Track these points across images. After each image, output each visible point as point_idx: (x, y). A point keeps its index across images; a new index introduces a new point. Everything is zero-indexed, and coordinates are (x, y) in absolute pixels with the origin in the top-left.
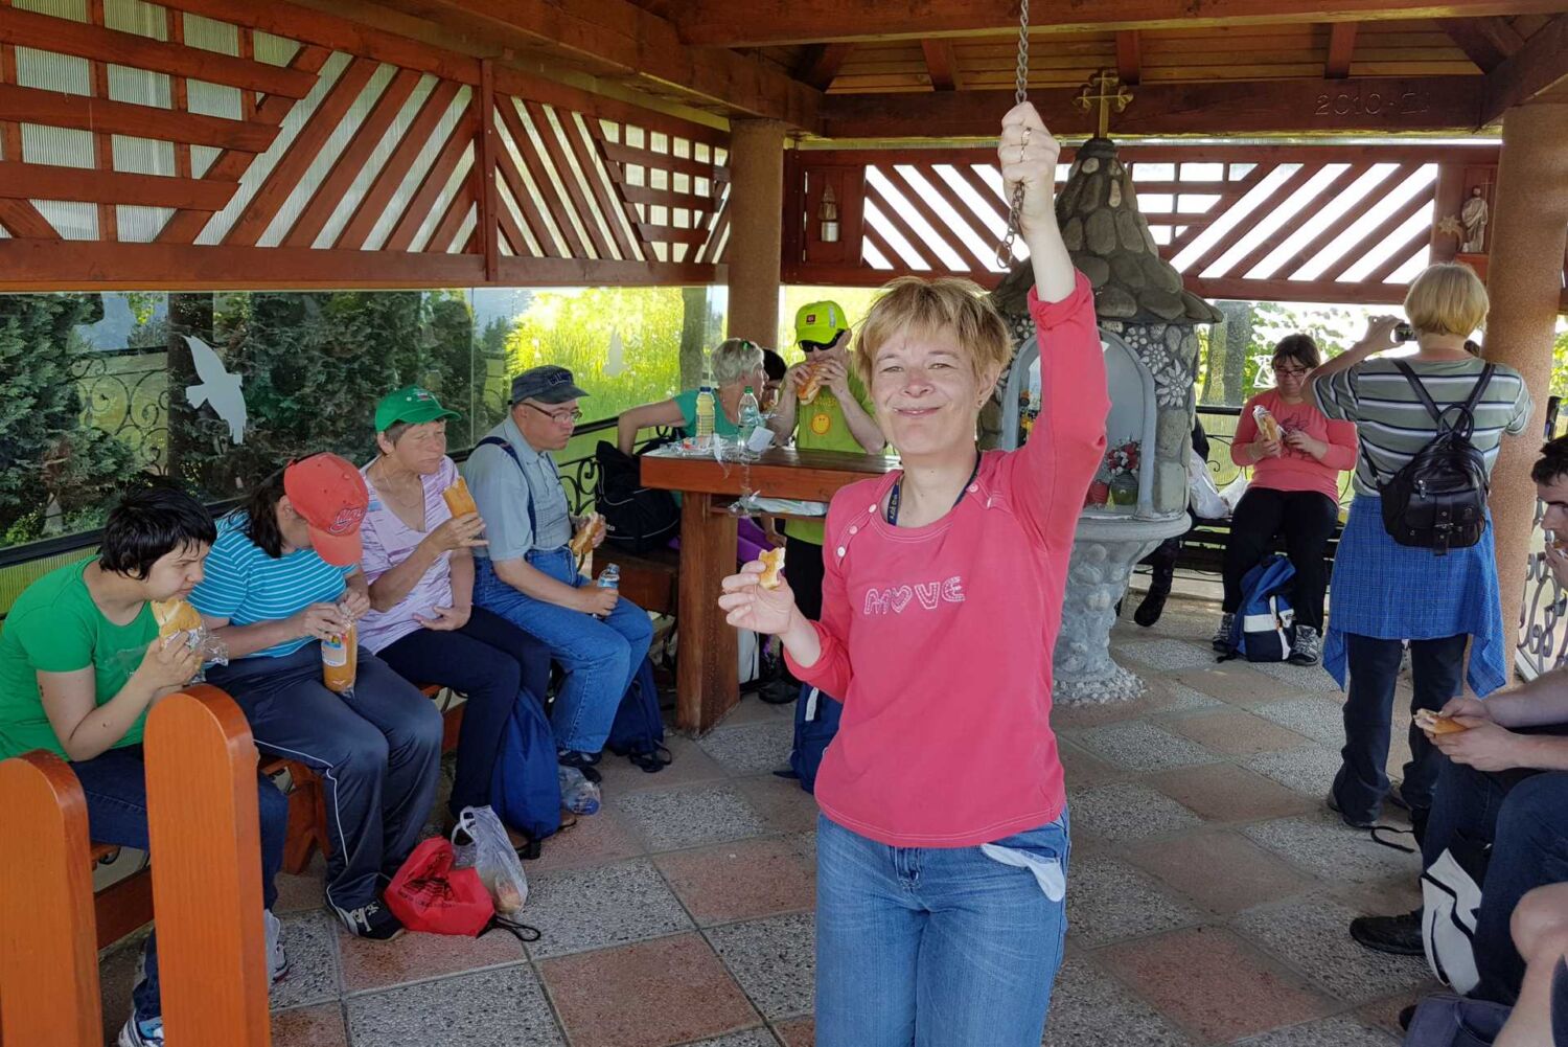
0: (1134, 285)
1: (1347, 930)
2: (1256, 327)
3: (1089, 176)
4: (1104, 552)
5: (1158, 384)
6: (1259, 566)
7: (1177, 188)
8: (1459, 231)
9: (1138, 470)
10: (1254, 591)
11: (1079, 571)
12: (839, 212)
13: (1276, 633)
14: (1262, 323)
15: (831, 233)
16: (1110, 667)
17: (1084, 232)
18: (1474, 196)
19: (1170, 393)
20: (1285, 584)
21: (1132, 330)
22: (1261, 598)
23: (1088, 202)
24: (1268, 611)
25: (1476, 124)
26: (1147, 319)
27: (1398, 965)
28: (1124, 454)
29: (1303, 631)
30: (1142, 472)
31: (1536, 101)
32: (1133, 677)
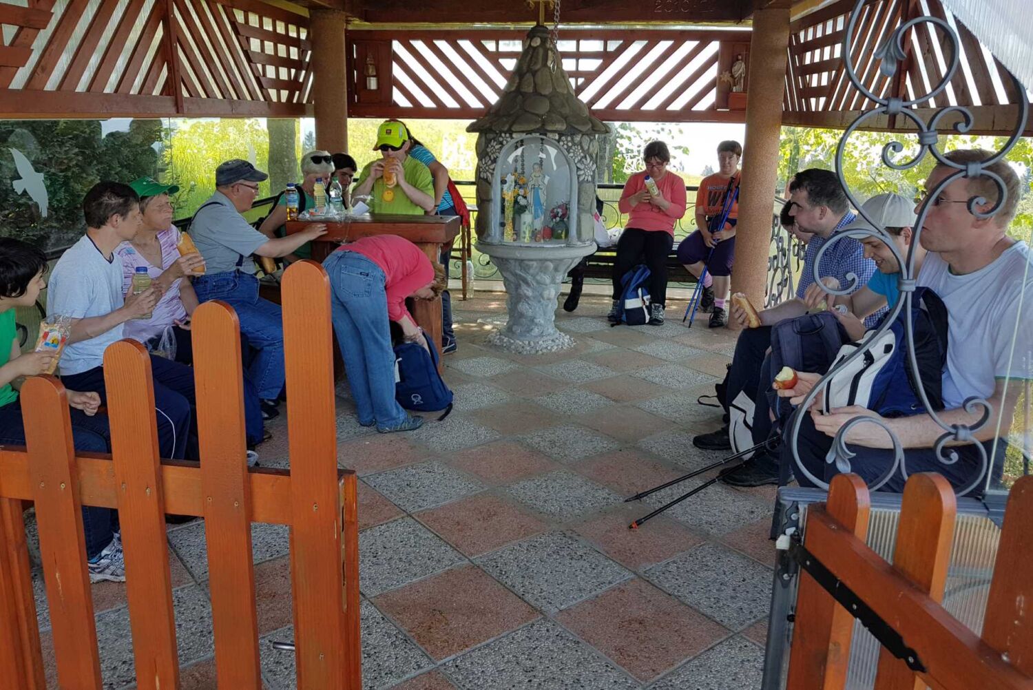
0: (564, 112)
1: (692, 443)
2: (618, 140)
3: (535, 49)
4: (551, 266)
5: (578, 168)
6: (631, 271)
7: (578, 55)
8: (731, 80)
9: (568, 218)
10: (629, 286)
11: (538, 278)
12: (377, 71)
13: (642, 308)
14: (622, 137)
15: (373, 84)
16: (556, 331)
17: (534, 81)
18: (738, 60)
19: (585, 174)
20: (645, 281)
21: (563, 138)
22: (634, 290)
23: (535, 63)
24: (637, 296)
25: (739, 19)
26: (572, 131)
27: (716, 455)
28: (559, 210)
29: (655, 307)
30: (571, 219)
31: (771, 7)
32: (568, 337)
